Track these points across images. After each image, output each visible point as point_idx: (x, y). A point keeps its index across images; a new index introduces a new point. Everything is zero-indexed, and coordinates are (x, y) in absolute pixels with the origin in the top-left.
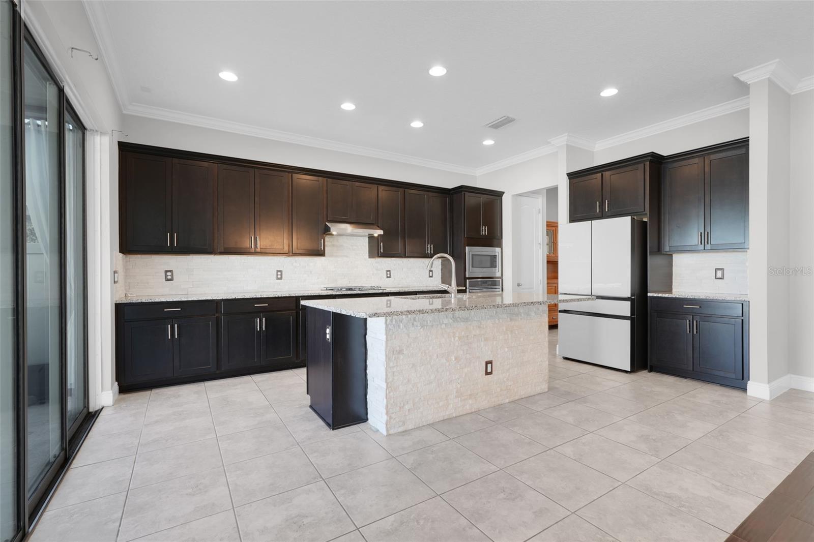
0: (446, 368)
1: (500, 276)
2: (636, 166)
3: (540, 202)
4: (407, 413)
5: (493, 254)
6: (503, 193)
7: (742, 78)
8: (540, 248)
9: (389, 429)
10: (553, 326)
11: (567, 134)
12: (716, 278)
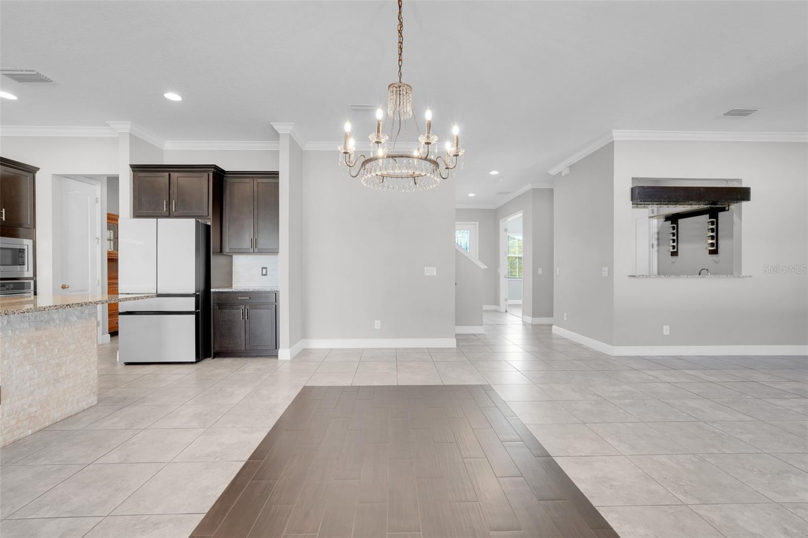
1: (32, 276)
2: (202, 174)
3: (99, 191)
5: (18, 247)
6: (38, 169)
7: (276, 128)
8: (98, 243)
10: (114, 333)
11: (130, 122)
12: (262, 275)
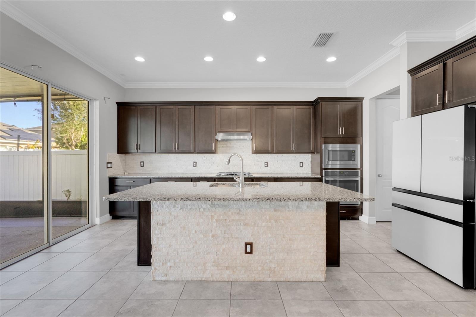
0: (204, 241)
1: (360, 168)
4: (169, 269)
5: (351, 149)
6: (363, 98)
9: (155, 276)
11: (405, 32)
